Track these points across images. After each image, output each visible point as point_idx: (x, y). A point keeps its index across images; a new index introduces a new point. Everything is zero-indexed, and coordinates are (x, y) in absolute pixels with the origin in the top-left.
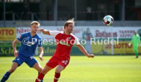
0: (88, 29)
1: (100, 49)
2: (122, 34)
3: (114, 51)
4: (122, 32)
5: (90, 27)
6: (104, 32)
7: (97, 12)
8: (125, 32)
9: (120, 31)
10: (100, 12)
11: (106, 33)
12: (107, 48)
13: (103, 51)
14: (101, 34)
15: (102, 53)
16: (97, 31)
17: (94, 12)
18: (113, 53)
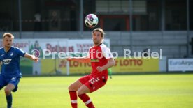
0: (36, 42)
1: (53, 68)
2: (80, 48)
3: (70, 70)
4: (81, 46)
5: (39, 40)
6: (56, 46)
7: (48, 20)
8: (84, 45)
9: (78, 45)
10: (52, 20)
11: (60, 48)
12: (60, 66)
13: (56, 70)
14: (53, 48)
15: (55, 73)
16: (48, 45)
17: (43, 20)
18: (68, 73)
